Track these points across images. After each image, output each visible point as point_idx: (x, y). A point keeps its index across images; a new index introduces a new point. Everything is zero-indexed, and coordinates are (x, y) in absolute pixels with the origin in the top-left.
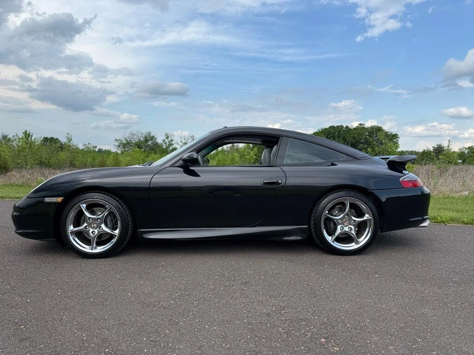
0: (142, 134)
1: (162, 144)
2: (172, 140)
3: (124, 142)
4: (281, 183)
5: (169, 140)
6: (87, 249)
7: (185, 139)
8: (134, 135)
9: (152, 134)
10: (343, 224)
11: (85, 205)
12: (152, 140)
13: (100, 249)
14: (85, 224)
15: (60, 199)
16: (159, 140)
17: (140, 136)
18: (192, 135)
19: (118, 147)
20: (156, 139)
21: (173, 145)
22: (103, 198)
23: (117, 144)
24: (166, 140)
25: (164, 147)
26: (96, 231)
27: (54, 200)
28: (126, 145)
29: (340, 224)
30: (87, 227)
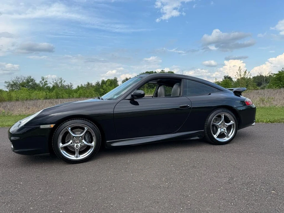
0: (24, 78)
1: (39, 84)
2: (46, 81)
3: (12, 83)
4: (189, 106)
5: (45, 81)
6: (72, 157)
7: (55, 80)
8: (19, 78)
9: (32, 78)
10: (221, 127)
11: (70, 128)
12: (32, 82)
13: (82, 157)
14: (71, 141)
15: (52, 126)
16: (37, 82)
17: (23, 79)
18: (60, 78)
19: (7, 87)
20: (35, 81)
21: (47, 84)
22: (83, 123)
23: (6, 85)
24: (42, 81)
25: (41, 86)
26: (79, 145)
27: (48, 126)
28: (13, 86)
29: (219, 128)
30: (72, 143)
